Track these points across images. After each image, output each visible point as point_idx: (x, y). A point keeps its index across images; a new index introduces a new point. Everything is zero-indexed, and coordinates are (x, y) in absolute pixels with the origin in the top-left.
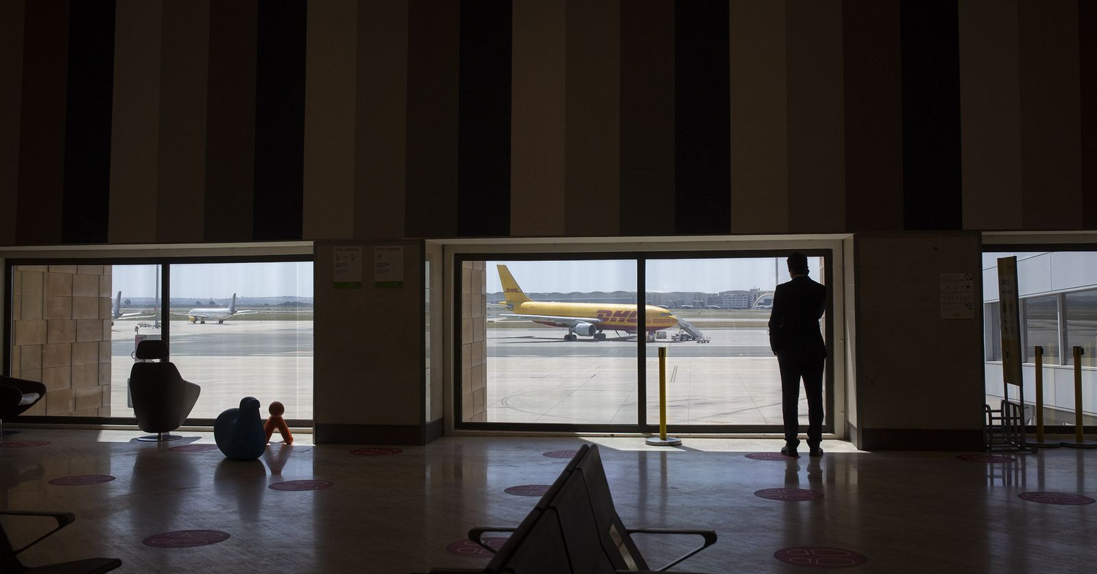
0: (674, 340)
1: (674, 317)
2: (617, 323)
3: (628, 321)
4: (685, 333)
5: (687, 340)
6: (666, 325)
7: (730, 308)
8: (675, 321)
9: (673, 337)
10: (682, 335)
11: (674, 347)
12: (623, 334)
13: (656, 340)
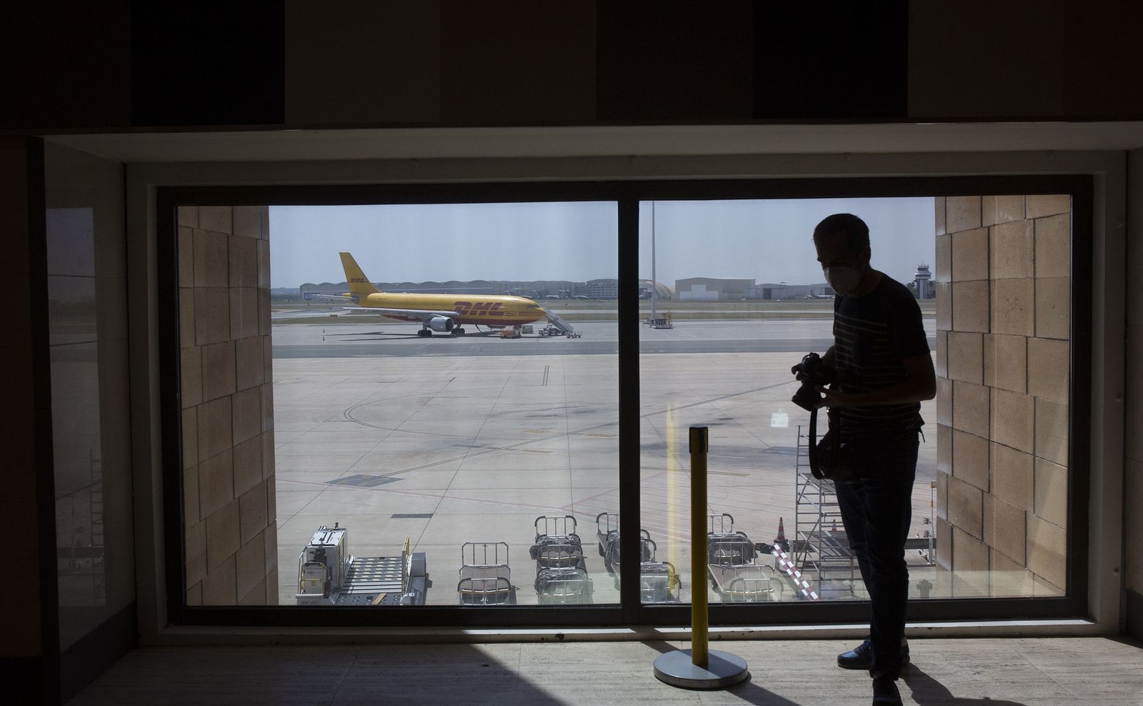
0: (542, 335)
1: (541, 309)
2: (477, 316)
3: (491, 314)
4: (554, 327)
5: (556, 335)
6: (533, 318)
7: (599, 298)
8: (543, 313)
9: (540, 332)
10: (550, 329)
11: (542, 343)
12: (484, 328)
13: (522, 335)
